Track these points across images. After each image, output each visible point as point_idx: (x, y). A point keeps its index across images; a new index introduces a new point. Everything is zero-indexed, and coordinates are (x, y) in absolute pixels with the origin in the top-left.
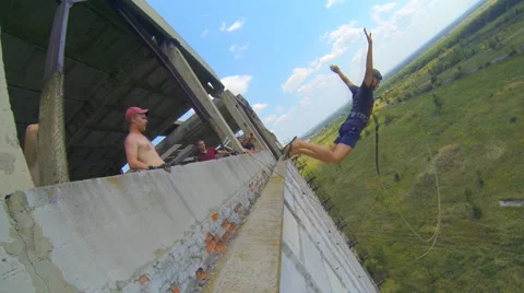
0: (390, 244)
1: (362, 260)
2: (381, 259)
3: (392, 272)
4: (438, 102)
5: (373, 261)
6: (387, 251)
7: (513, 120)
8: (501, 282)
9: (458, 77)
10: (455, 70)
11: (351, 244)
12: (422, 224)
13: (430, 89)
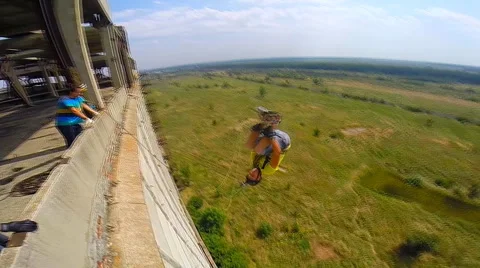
0: (195, 165)
1: (171, 171)
2: (186, 173)
3: (191, 183)
4: (262, 92)
5: (179, 173)
6: (192, 169)
7: (302, 124)
8: (258, 209)
9: (284, 85)
10: (283, 81)
11: (166, 158)
12: (220, 159)
13: (262, 82)
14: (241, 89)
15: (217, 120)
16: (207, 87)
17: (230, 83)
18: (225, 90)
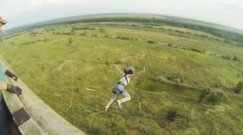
4: (70, 41)
7: (98, 59)
9: (83, 35)
10: (83, 32)
13: (69, 34)
14: (56, 41)
15: (45, 66)
16: (33, 43)
17: (49, 38)
18: (46, 43)
